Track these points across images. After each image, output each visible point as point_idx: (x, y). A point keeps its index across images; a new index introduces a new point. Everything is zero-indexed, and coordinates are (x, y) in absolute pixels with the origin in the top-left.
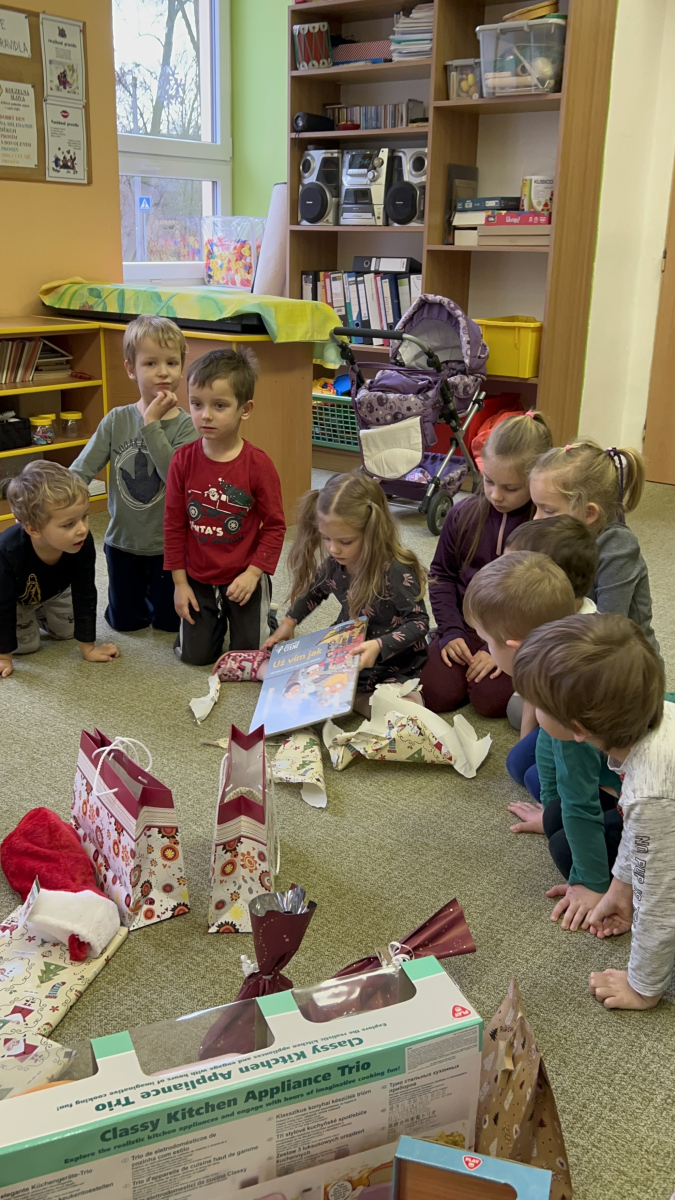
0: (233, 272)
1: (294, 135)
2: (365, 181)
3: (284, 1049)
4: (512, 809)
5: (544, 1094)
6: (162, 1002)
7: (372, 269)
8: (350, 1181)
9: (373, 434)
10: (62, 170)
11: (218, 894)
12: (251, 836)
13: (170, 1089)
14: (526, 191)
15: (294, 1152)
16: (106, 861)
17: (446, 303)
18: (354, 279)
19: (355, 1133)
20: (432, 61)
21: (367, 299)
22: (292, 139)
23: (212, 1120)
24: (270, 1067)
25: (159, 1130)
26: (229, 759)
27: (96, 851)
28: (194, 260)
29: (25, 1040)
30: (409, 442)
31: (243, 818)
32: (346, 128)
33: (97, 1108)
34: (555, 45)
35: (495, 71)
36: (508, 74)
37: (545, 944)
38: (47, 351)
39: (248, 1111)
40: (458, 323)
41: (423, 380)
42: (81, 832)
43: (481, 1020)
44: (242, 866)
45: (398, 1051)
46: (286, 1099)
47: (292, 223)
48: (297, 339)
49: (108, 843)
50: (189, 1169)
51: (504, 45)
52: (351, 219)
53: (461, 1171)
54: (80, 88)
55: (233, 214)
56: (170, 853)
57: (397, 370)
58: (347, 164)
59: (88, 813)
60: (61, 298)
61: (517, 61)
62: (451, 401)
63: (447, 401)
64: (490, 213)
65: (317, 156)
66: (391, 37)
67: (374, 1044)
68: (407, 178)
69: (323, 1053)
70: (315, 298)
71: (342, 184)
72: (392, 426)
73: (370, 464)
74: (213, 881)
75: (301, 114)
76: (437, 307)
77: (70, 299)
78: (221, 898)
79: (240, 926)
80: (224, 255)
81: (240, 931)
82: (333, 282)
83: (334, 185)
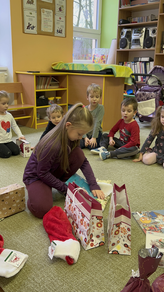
0: (100, 63)
1: (119, 25)
2: (138, 37)
7: (139, 60)
9: (141, 103)
10: (59, 33)
12: (125, 222)
16: (77, 226)
17: (162, 68)
18: (134, 63)
20: (160, 3)
21: (138, 68)
22: (118, 26)
27: (73, 222)
28: (90, 60)
30: (152, 105)
31: (122, 216)
32: (133, 22)
38: (53, 80)
41: (155, 89)
42: (68, 215)
44: (121, 232)
47: (117, 49)
48: (121, 76)
49: (78, 220)
52: (134, 47)
54: (64, 12)
55: (100, 48)
56: (99, 225)
57: (147, 86)
58: (133, 32)
59: (71, 209)
60: (57, 67)
63: (163, 95)
65: (125, 31)
68: (150, 36)
71: (132, 38)
72: (147, 101)
73: (140, 112)
74: (112, 236)
75: (121, 19)
76: (159, 69)
77: (60, 67)
78: (114, 242)
79: (120, 252)
80: (98, 58)
81: (120, 254)
82: (128, 65)
83: (130, 38)
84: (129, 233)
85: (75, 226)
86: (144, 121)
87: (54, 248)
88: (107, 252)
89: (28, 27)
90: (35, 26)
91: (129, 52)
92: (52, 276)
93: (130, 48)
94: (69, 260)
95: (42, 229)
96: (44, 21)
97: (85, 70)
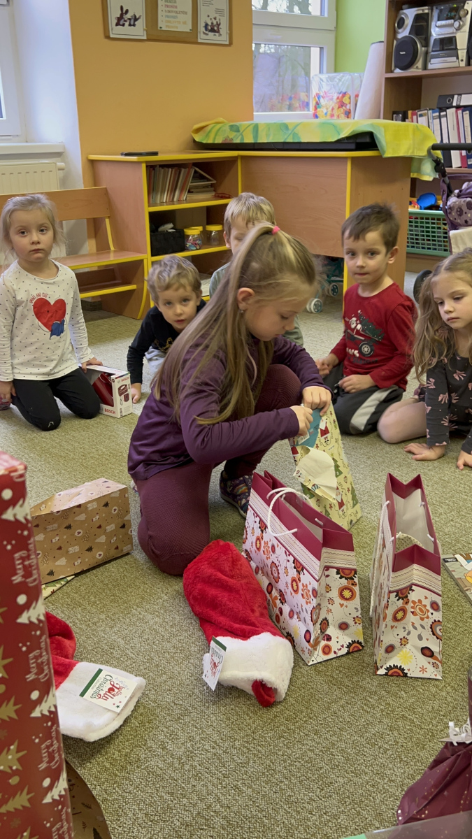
0: (335, 117)
2: (451, 30)
7: (454, 104)
9: (462, 233)
10: (210, 33)
11: (389, 638)
12: (426, 586)
16: (282, 595)
18: (437, 114)
21: (448, 127)
26: (391, 506)
27: (270, 584)
28: (304, 110)
31: (415, 566)
38: (198, 177)
42: (253, 565)
44: (413, 613)
47: (387, 72)
48: (401, 154)
49: (285, 579)
52: (437, 64)
55: (336, 71)
56: (347, 594)
58: (435, 18)
59: (262, 549)
60: (207, 135)
71: (431, 35)
74: (384, 626)
77: (216, 135)
78: (392, 642)
79: (409, 670)
80: (328, 104)
81: (408, 675)
82: (419, 119)
83: (424, 36)
84: (437, 616)
85: (276, 598)
87: (220, 657)
88: (372, 671)
89: (119, 19)
90: (140, 17)
91: (423, 80)
92: (215, 737)
93: (425, 67)
94: (263, 693)
95: (181, 607)
97: (290, 140)
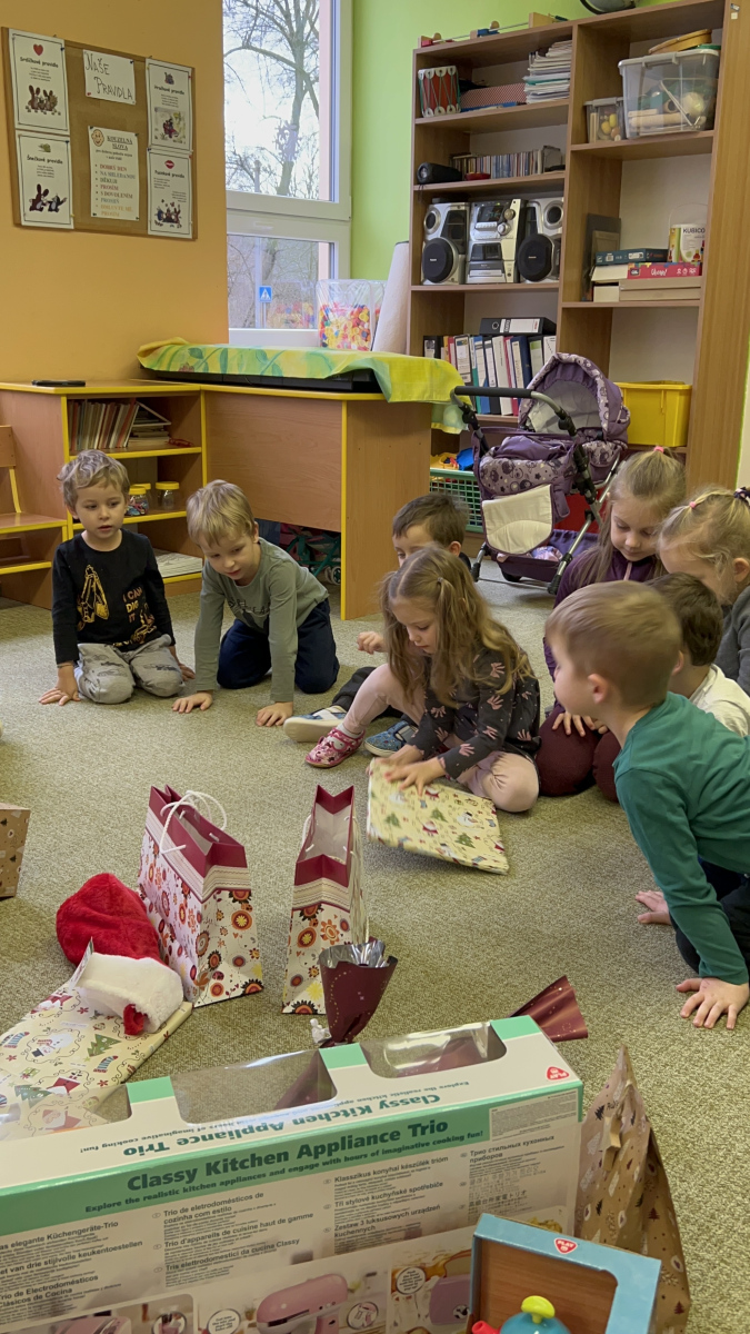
0: (349, 339)
1: (417, 188)
2: (494, 235)
3: (347, 1102)
4: (641, 898)
5: (656, 1178)
6: (225, 1083)
7: (502, 331)
8: (423, 1269)
9: (498, 504)
10: (165, 223)
11: (298, 967)
12: (333, 902)
13: (211, 1137)
14: (674, 242)
15: (356, 1225)
16: (172, 931)
17: (582, 362)
18: (481, 343)
19: (429, 1209)
20: (570, 102)
21: (494, 363)
22: (415, 192)
23: (259, 1176)
24: (329, 1119)
25: (196, 1183)
26: (313, 821)
27: (163, 921)
28: (307, 327)
29: (66, 1113)
30: (538, 513)
31: (325, 880)
32: (474, 178)
33: (126, 1152)
34: (709, 81)
35: (639, 109)
36: (654, 111)
37: (674, 1041)
38: (144, 416)
39: (301, 1169)
40: (595, 384)
41: (554, 445)
43: (581, 1083)
44: (323, 936)
45: (480, 1113)
46: (346, 1159)
47: (414, 283)
48: (414, 399)
49: (174, 909)
50: (232, 1234)
51: (649, 82)
52: (479, 277)
53: (551, 1254)
54: (187, 137)
55: (352, 277)
56: (241, 920)
57: (526, 435)
58: (475, 217)
59: (155, 878)
60: (159, 361)
61: (665, 97)
62: (585, 469)
63: (581, 469)
64: (633, 266)
65: (442, 210)
66: (525, 78)
67: (450, 1102)
68: (540, 230)
69: (392, 1108)
70: (438, 355)
71: (469, 239)
72: (518, 495)
73: (494, 539)
74: (288, 954)
75: (426, 165)
76: (572, 367)
77: (171, 361)
78: (298, 973)
79: (318, 1008)
80: (339, 321)
81: (318, 1014)
82: (458, 348)
83: (461, 240)
84: (348, 937)
85: (167, 935)
86: (523, 578)
88: (277, 1010)
89: (35, 202)
90: (65, 199)
91: (464, 298)
96: (100, 176)
97: (268, 373)
